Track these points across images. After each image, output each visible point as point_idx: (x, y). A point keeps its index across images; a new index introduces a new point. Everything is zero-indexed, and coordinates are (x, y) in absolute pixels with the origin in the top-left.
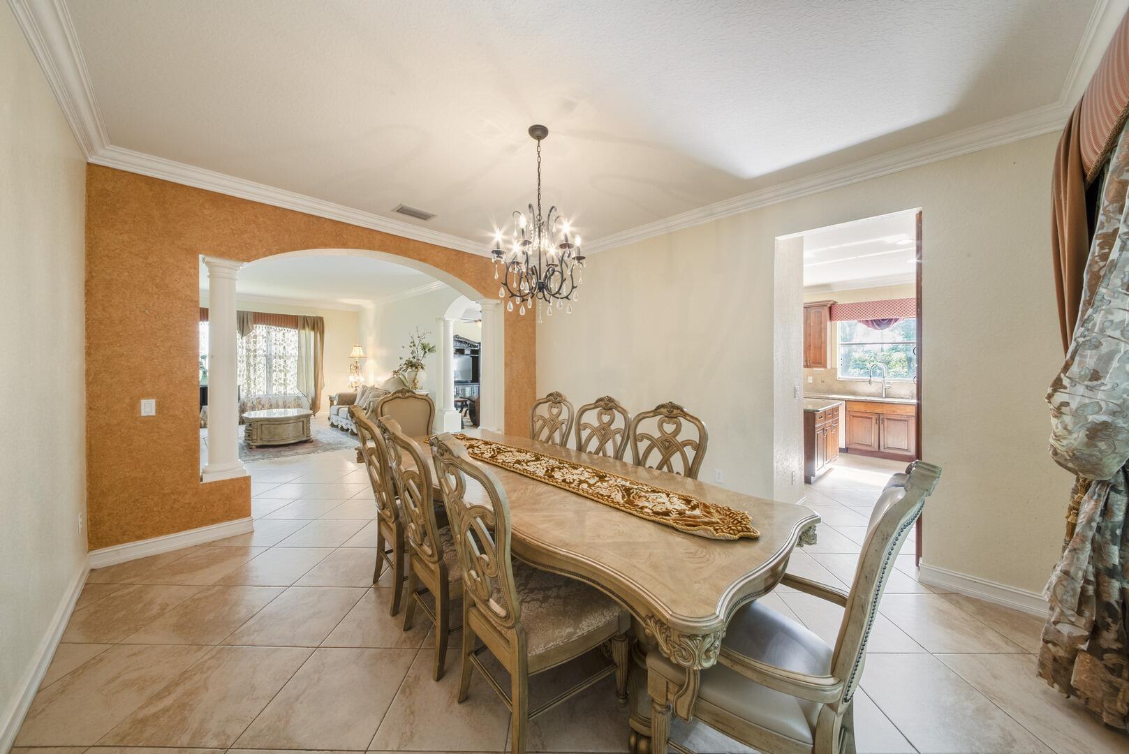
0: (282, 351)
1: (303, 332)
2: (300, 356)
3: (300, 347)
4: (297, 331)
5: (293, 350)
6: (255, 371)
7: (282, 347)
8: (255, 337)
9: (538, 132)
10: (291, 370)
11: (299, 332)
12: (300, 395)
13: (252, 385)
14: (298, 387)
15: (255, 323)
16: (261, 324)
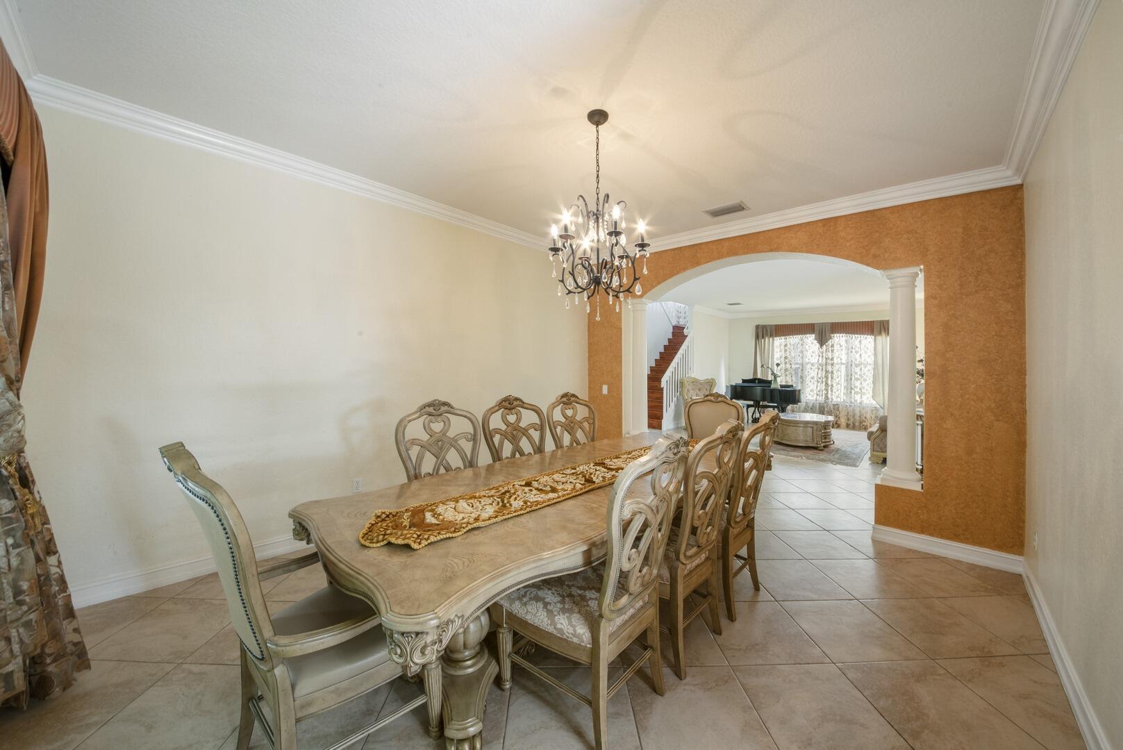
0: (858, 359)
1: (879, 338)
2: (876, 362)
3: (875, 355)
4: (873, 337)
5: (868, 357)
6: (832, 378)
7: (859, 354)
8: (832, 346)
9: (598, 117)
10: (868, 379)
11: (875, 340)
12: (878, 406)
13: (830, 392)
14: (873, 397)
15: (832, 333)
16: (838, 333)
